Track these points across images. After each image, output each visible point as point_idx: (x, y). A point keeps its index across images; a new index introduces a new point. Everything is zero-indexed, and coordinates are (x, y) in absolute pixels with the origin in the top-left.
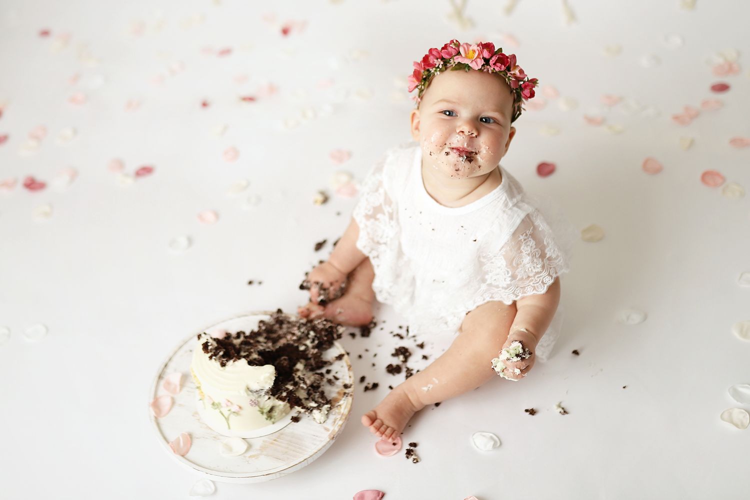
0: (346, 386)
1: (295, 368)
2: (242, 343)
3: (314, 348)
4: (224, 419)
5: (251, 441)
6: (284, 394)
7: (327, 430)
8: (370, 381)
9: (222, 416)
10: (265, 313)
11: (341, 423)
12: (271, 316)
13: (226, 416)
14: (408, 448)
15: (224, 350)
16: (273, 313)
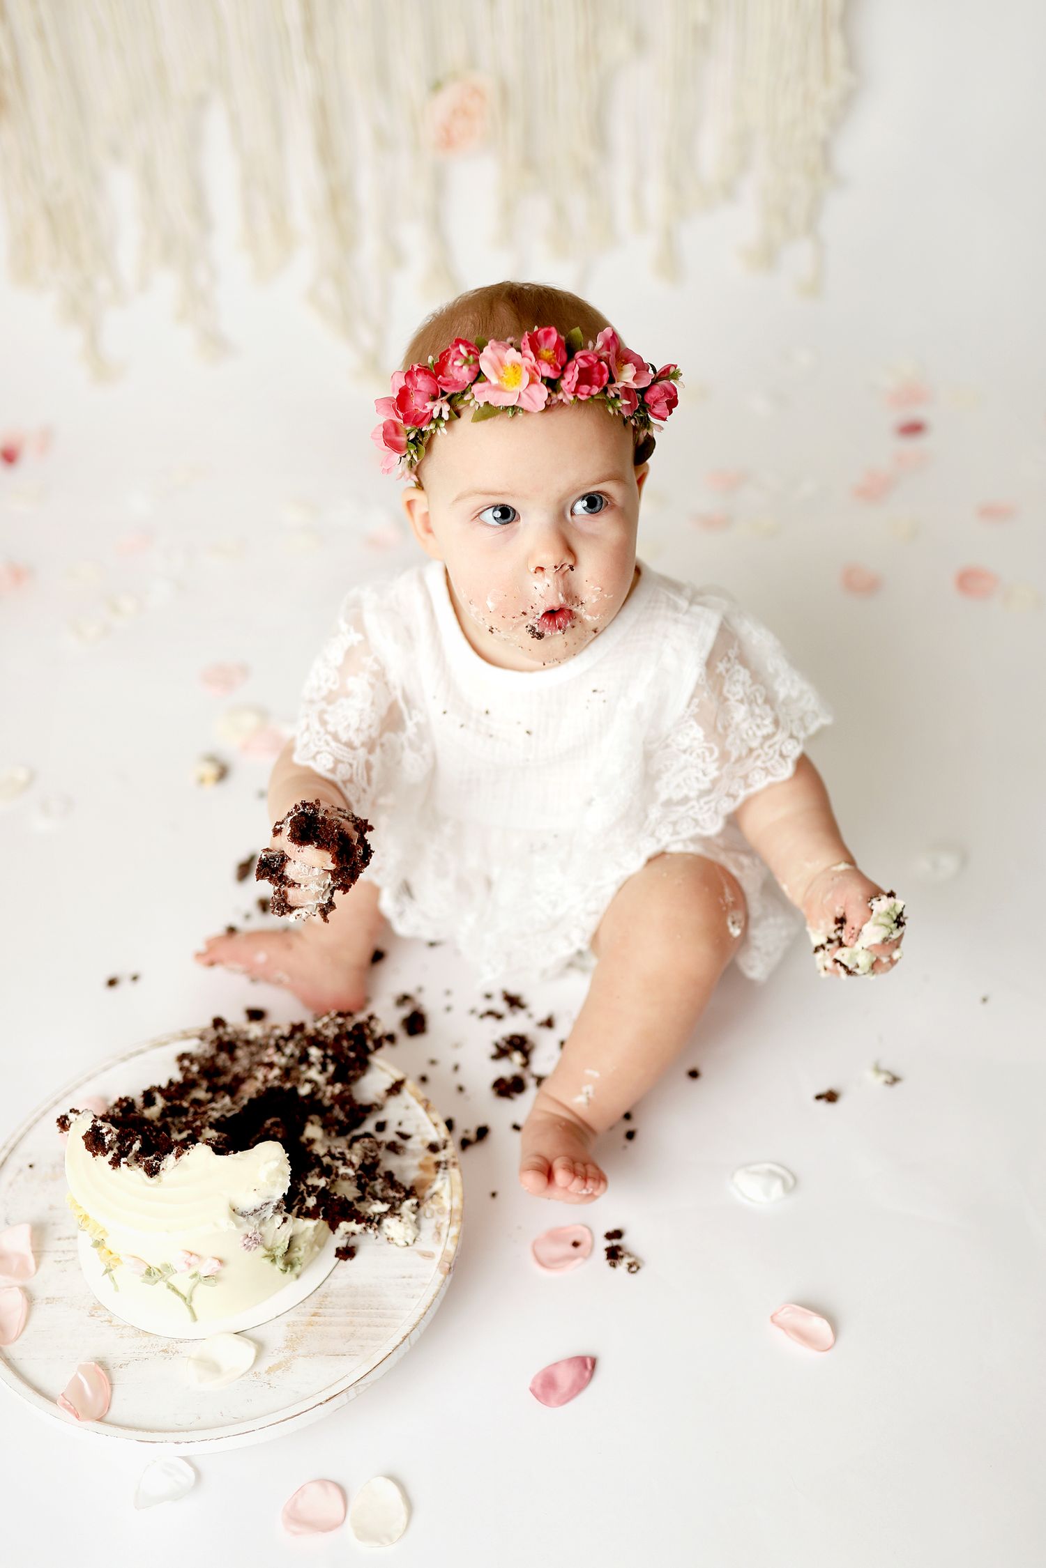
0: (433, 1148)
1: (303, 1139)
2: (165, 1113)
3: (331, 1082)
4: (180, 1300)
5: (257, 1333)
6: (311, 1202)
7: (428, 1255)
8: (467, 1125)
9: (173, 1294)
10: (186, 1036)
11: (454, 1231)
12: (202, 1038)
13: (185, 1292)
14: (608, 1244)
15: (140, 1137)
16: (205, 1031)
